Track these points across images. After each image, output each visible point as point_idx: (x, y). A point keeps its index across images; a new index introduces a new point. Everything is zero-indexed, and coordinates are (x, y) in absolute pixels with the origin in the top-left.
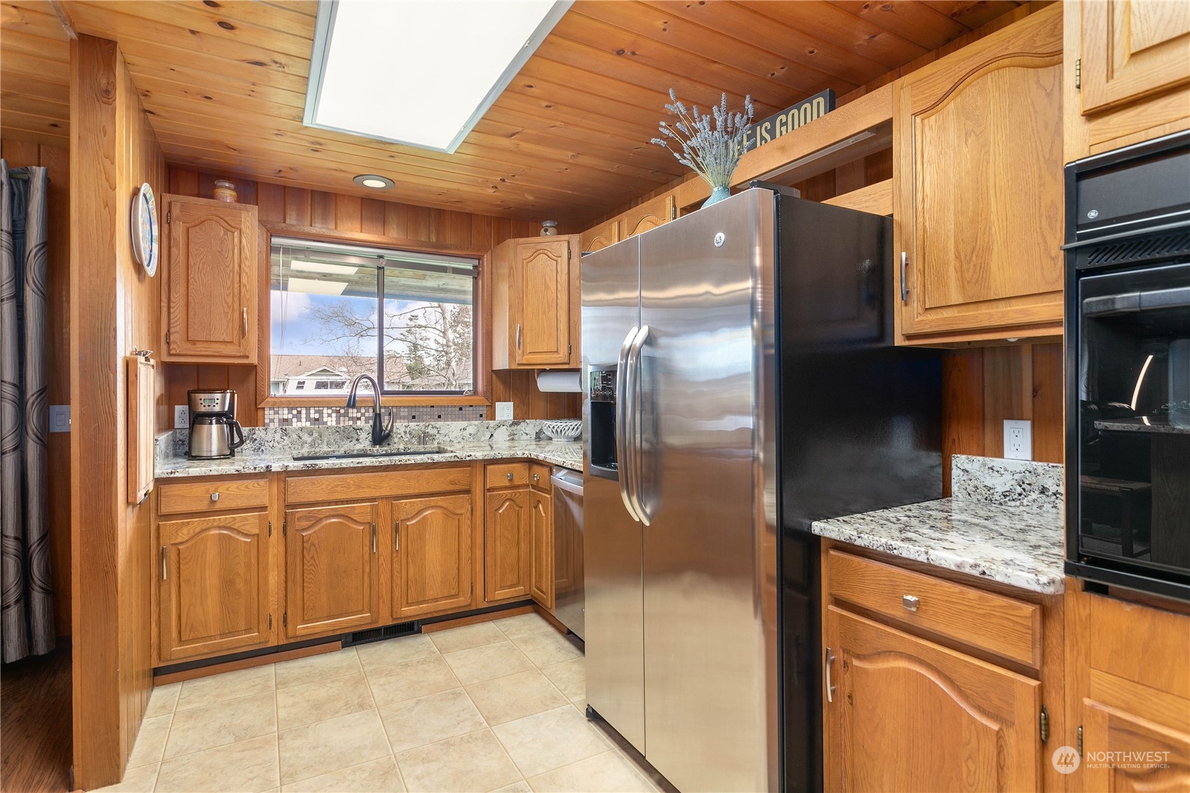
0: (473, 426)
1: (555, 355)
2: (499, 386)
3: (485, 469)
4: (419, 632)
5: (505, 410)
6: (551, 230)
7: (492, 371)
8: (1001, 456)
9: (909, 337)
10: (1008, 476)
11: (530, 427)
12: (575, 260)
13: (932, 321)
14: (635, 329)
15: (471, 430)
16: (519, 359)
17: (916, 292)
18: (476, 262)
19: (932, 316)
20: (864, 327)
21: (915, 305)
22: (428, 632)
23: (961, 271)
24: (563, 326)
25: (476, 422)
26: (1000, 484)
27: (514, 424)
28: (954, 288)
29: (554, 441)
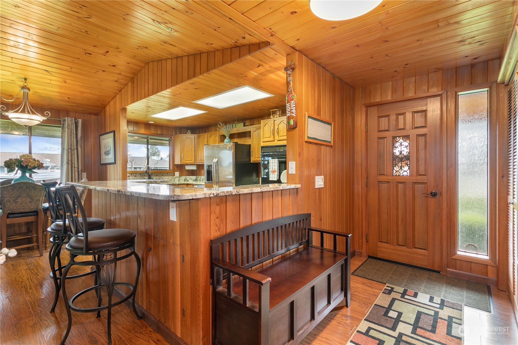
0: (170, 177)
1: (192, 161)
2: (176, 168)
5: (177, 174)
6: (190, 133)
7: (175, 165)
9: (253, 161)
11: (183, 178)
12: (196, 140)
13: (255, 159)
14: (215, 159)
15: (170, 178)
16: (183, 162)
17: (253, 155)
18: (170, 138)
20: (248, 160)
24: (193, 155)
25: (171, 177)
27: (179, 177)
28: (257, 155)
29: (189, 181)
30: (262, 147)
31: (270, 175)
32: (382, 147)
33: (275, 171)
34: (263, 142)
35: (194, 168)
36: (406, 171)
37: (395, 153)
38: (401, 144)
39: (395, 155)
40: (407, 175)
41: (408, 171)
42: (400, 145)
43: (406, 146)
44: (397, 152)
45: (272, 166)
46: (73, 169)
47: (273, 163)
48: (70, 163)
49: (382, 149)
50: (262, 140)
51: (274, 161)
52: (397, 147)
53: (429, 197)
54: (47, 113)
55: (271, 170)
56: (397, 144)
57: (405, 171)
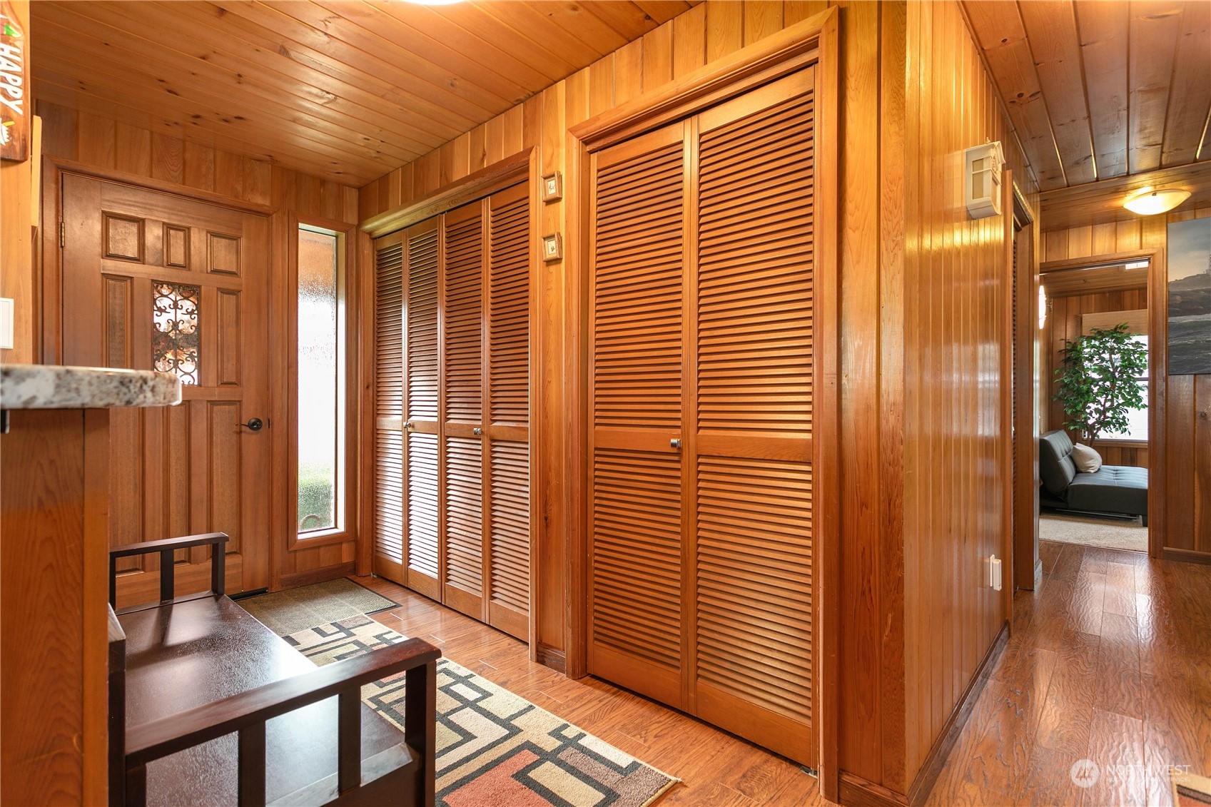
32: (118, 301)
36: (189, 374)
37: (158, 326)
38: (176, 303)
39: (157, 329)
40: (191, 383)
41: (195, 374)
42: (172, 306)
43: (189, 311)
44: (162, 322)
49: (117, 308)
52: (164, 311)
53: (245, 432)
56: (164, 302)
57: (186, 373)
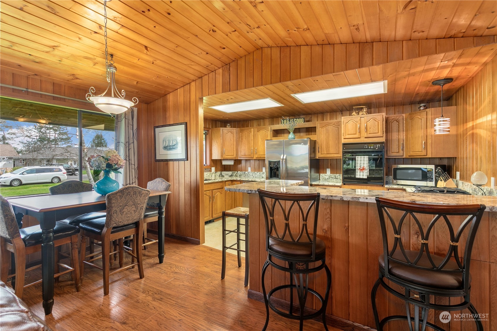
1: (230, 156)
2: (212, 163)
3: (225, 183)
4: (214, 221)
5: (213, 169)
7: (212, 160)
8: (326, 173)
9: (319, 157)
10: (328, 176)
11: (219, 173)
12: (238, 134)
16: (223, 157)
17: (320, 151)
18: (207, 131)
19: (322, 155)
21: (320, 153)
22: (216, 221)
23: (326, 149)
26: (327, 177)
28: (325, 151)
29: (225, 177)
30: (344, 144)
31: (357, 172)
33: (363, 169)
34: (344, 139)
35: (231, 163)
45: (361, 163)
46: (131, 166)
47: (361, 161)
48: (128, 159)
50: (343, 137)
51: (362, 159)
54: (135, 99)
55: (359, 168)
